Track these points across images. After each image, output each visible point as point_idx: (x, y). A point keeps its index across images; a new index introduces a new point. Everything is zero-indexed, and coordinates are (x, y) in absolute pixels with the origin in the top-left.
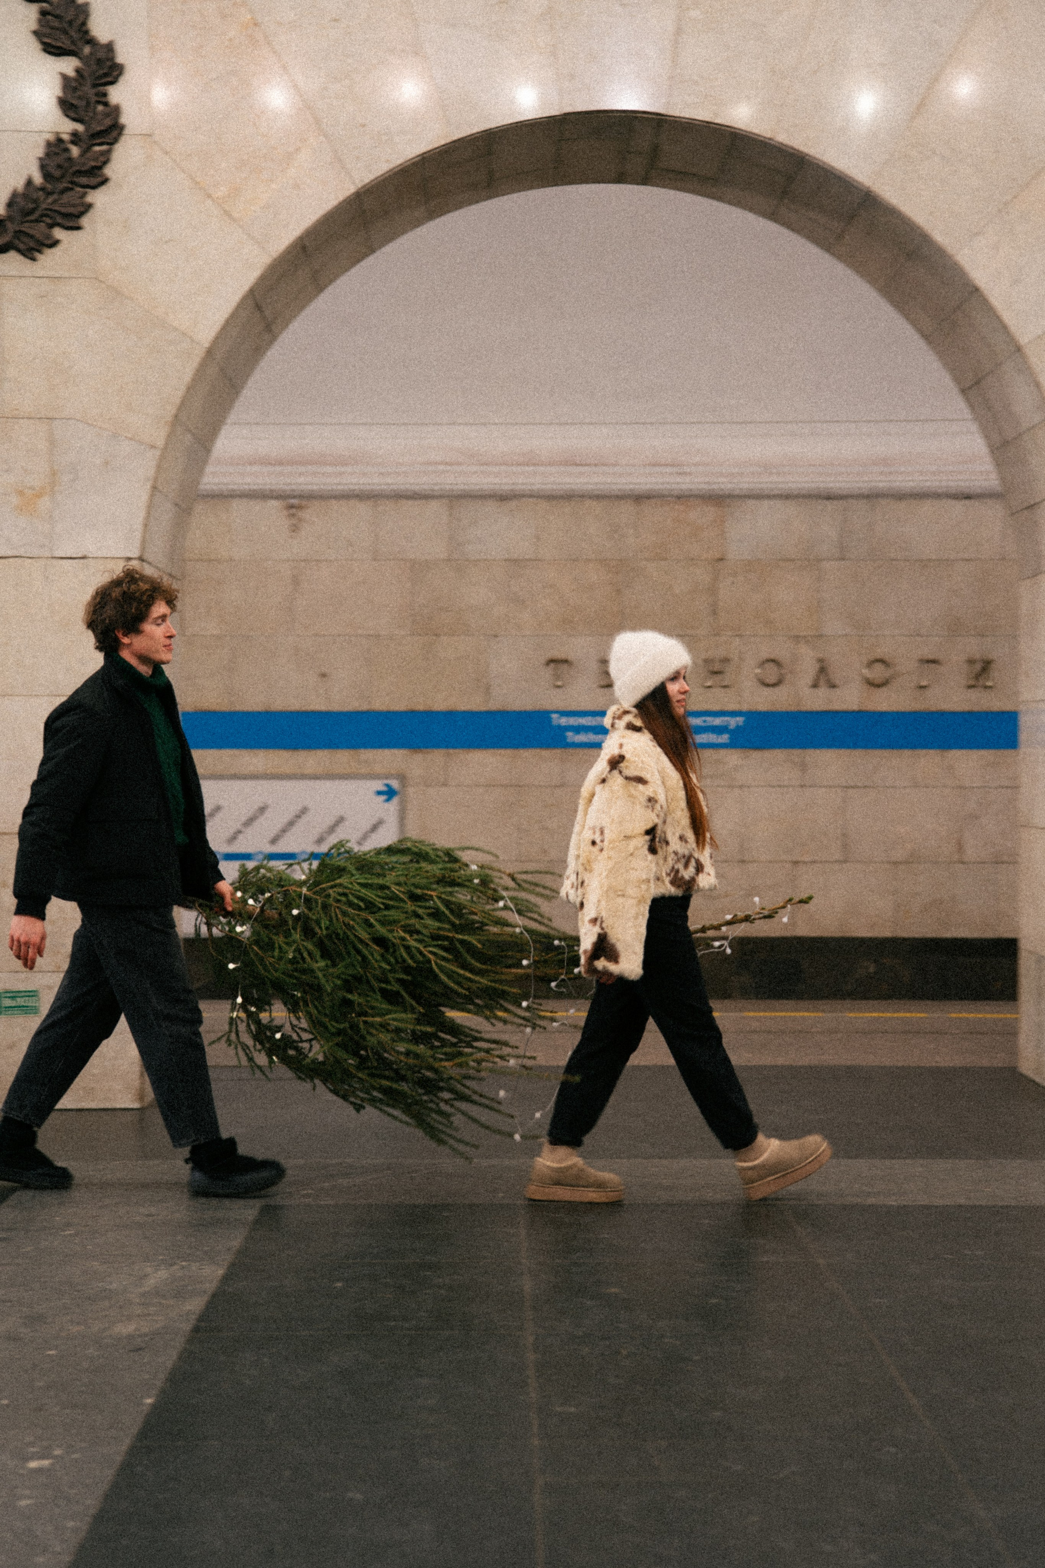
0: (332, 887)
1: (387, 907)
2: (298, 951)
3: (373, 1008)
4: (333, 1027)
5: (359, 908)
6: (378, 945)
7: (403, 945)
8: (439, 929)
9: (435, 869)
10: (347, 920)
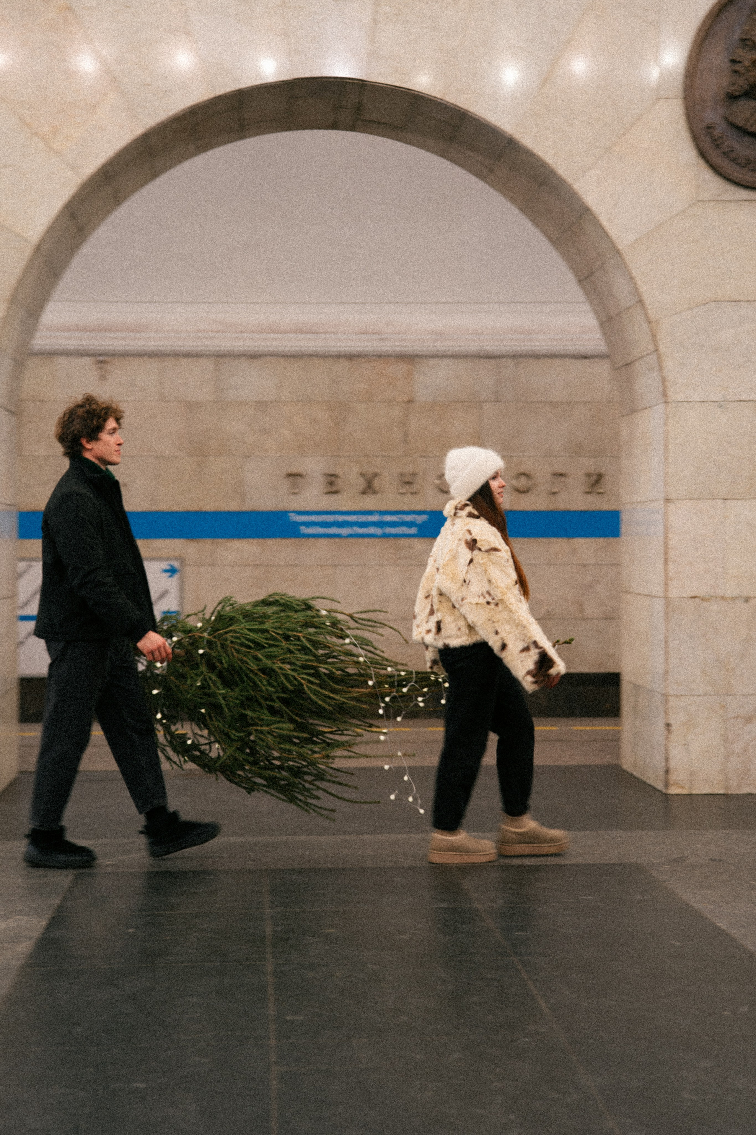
0: (226, 633)
1: (271, 646)
2: (204, 679)
3: (262, 720)
4: (234, 735)
5: (249, 647)
6: (264, 674)
7: (283, 674)
8: (307, 660)
9: (300, 616)
10: (240, 656)
